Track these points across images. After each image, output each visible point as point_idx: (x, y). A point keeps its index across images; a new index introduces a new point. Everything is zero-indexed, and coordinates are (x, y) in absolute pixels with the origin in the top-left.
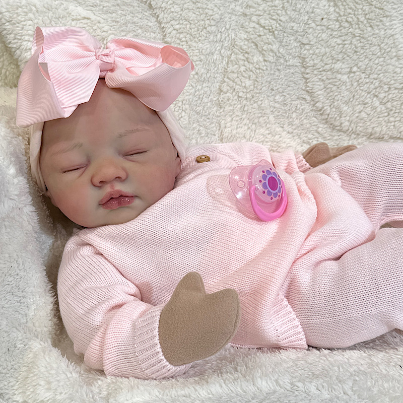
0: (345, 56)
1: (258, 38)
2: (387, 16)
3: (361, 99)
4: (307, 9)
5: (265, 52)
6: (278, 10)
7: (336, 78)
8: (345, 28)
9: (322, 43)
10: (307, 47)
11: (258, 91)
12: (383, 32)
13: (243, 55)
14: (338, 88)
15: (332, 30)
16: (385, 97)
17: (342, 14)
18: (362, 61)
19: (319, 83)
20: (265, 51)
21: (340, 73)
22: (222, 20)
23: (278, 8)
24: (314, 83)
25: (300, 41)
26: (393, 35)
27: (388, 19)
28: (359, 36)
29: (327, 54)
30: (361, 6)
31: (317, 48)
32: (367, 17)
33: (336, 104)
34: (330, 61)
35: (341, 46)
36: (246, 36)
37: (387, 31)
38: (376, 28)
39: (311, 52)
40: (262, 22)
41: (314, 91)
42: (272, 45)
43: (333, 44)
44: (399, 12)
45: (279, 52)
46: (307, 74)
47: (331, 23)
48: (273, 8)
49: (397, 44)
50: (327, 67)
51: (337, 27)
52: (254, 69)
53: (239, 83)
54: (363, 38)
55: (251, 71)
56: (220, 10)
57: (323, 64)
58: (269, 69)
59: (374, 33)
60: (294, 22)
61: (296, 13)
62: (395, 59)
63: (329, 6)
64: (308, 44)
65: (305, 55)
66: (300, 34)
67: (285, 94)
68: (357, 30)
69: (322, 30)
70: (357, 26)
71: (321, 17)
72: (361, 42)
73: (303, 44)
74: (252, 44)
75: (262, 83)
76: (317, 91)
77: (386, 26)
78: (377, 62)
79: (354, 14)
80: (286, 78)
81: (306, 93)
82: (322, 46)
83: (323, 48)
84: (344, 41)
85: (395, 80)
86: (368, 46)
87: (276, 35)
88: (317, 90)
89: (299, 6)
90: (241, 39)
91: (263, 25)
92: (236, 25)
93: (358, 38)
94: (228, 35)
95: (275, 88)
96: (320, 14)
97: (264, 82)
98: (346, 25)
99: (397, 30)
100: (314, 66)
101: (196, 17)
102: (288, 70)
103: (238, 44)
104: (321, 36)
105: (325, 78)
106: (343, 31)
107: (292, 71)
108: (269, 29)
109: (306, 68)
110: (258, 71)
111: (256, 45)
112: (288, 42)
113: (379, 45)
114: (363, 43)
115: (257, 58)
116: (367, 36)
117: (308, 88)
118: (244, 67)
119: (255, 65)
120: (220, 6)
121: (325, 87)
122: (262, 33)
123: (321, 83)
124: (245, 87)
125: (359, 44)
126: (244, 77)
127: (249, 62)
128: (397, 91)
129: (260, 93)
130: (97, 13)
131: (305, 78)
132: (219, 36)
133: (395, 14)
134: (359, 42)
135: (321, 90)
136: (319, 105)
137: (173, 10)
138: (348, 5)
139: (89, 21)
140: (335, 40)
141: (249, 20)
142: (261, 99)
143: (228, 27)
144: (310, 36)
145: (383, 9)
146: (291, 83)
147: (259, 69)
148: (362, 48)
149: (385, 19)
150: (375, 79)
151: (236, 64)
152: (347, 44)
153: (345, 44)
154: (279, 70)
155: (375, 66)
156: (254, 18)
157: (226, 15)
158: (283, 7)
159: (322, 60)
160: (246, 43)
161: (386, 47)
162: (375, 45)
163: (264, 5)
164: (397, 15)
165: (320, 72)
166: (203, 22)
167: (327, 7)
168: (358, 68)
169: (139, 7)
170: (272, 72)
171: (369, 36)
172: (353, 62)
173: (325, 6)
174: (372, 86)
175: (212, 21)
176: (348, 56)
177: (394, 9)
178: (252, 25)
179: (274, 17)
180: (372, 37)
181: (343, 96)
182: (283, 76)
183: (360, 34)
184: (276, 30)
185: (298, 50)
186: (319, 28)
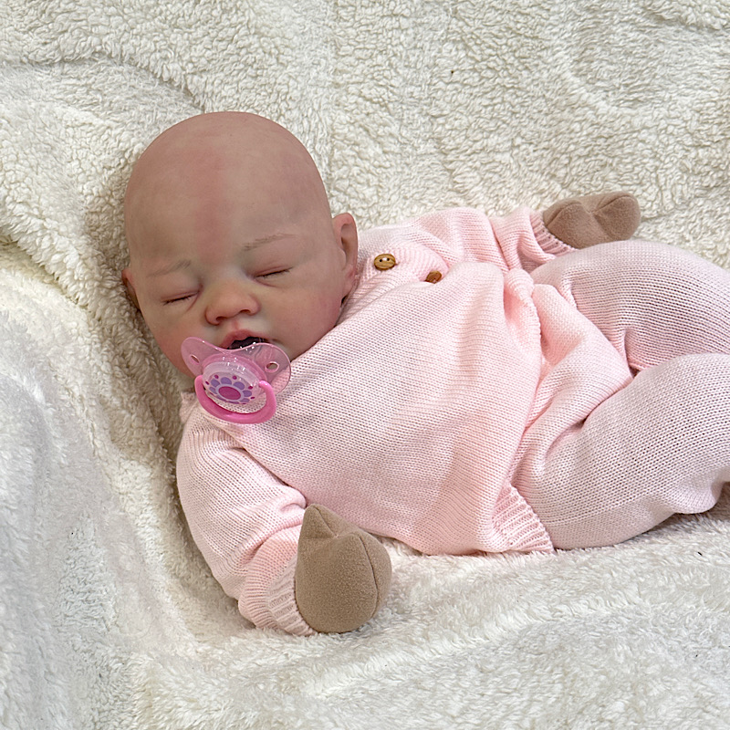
0: (499, 123)
1: (368, 119)
2: (546, 48)
3: (534, 186)
4: (427, 61)
5: (382, 139)
6: (384, 70)
7: (494, 161)
8: (488, 79)
9: (461, 109)
10: (441, 120)
11: (386, 203)
12: (545, 75)
13: (351, 149)
14: (500, 176)
15: (471, 86)
16: (567, 174)
17: (478, 58)
18: (525, 126)
19: (471, 175)
20: (382, 137)
21: (499, 152)
22: (304, 98)
23: (384, 68)
24: (463, 176)
25: (427, 114)
26: (559, 76)
27: (549, 51)
28: (513, 87)
29: (473, 125)
30: (504, 41)
31: (456, 119)
32: (517, 54)
33: (501, 202)
34: (480, 136)
35: (490, 108)
36: (348, 119)
37: (551, 70)
38: (534, 69)
39: (448, 127)
40: (365, 92)
41: (466, 188)
42: (389, 126)
43: (477, 109)
44: (563, 38)
45: (402, 137)
46: (451, 162)
47: (466, 76)
48: (376, 68)
49: (567, 86)
50: (478, 146)
51: (477, 79)
52: (372, 168)
53: (354, 194)
54: (519, 89)
55: (368, 172)
56: (298, 82)
57: (470, 143)
58: (393, 164)
59: (534, 78)
60: (411, 84)
61: (412, 70)
63: (457, 50)
64: (441, 116)
65: (440, 133)
66: (425, 102)
67: (424, 202)
68: (508, 79)
69: (456, 89)
70: (505, 73)
71: (449, 70)
72: (517, 97)
73: (433, 116)
74: (361, 129)
75: (389, 190)
76: (472, 188)
77: (548, 64)
78: (544, 122)
79: (497, 55)
80: (421, 176)
81: (455, 194)
82: (462, 113)
83: (464, 117)
84: (492, 99)
85: (575, 144)
86: (529, 100)
87: (392, 110)
88: (471, 185)
89: (412, 59)
90: (341, 124)
91: (368, 96)
92: (328, 103)
93: (511, 91)
94: (320, 120)
95: (408, 195)
96: (446, 65)
97: (391, 187)
98: (489, 74)
99: (565, 65)
100: (457, 149)
101: (264, 99)
102: (421, 164)
103: (340, 131)
104: (456, 100)
105: (478, 164)
106: (486, 84)
107: (427, 162)
108: (379, 102)
109: (446, 154)
110: (378, 170)
111: (367, 131)
112: (411, 117)
113: (544, 96)
114: (521, 96)
115: (373, 150)
116: (525, 86)
117: (457, 186)
118: (356, 168)
119: (372, 161)
120: (296, 76)
121: (482, 179)
122: (371, 110)
123: (475, 174)
124: (364, 200)
125: (516, 100)
126: (359, 183)
127: (361, 159)
128: (582, 161)
129: (388, 206)
131: (448, 170)
132: (305, 123)
133: (558, 42)
134: (514, 96)
135: (477, 185)
137: (223, 93)
138: (483, 42)
139: (92, 128)
140: (479, 101)
141: (344, 93)
142: (394, 214)
143: (316, 107)
144: (441, 103)
145: (537, 38)
146: (431, 182)
147: (380, 166)
148: (522, 105)
149: (545, 52)
150: (545, 149)
151: (343, 165)
152: (499, 103)
153: (495, 105)
154: (407, 165)
155: (544, 129)
156: (352, 89)
157: (308, 89)
158: (390, 65)
159: (467, 138)
160: (352, 128)
161: (552, 97)
162: (539, 98)
163: (361, 66)
164: (562, 42)
165: (469, 155)
166: (276, 106)
167: (454, 53)
168: (523, 138)
169: (169, 95)
170: (400, 170)
171: (528, 85)
172: (513, 130)
173: (451, 51)
174: (545, 162)
175: (290, 103)
176: (504, 122)
177: (555, 34)
178: (352, 99)
179: (381, 83)
180: (532, 86)
181: (509, 188)
182: (416, 174)
183: (513, 83)
184: (389, 102)
185: (428, 127)
186: (449, 87)
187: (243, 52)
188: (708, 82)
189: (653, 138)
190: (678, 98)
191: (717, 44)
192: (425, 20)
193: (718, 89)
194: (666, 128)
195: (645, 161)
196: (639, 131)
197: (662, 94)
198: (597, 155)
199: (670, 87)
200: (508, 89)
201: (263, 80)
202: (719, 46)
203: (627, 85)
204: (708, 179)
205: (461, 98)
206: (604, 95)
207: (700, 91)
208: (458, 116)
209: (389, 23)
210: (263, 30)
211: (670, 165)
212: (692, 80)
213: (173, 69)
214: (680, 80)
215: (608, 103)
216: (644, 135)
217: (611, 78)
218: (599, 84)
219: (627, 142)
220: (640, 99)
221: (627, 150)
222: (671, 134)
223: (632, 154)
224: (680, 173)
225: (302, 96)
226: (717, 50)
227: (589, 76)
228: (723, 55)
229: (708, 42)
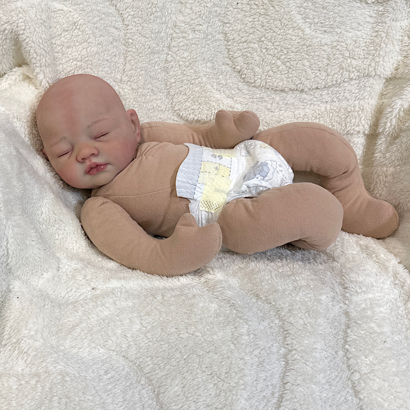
0: (255, 30)
7: (249, 47)
8: (254, 9)
9: (239, 22)
10: (228, 25)
11: (194, 60)
12: (282, 10)
14: (252, 54)
15: (245, 12)
16: (285, 58)
18: (268, 33)
19: (238, 52)
21: (252, 43)
24: (234, 52)
25: (222, 21)
26: (289, 12)
28: (264, 14)
29: (242, 30)
31: (235, 26)
34: (245, 35)
35: (252, 23)
36: (183, 19)
37: (286, 9)
38: (277, 7)
39: (231, 29)
41: (234, 57)
43: (246, 22)
46: (229, 45)
47: (244, 6)
49: (293, 18)
50: (243, 39)
51: (249, 9)
54: (267, 15)
57: (240, 38)
59: (276, 11)
60: (217, 6)
62: (292, 29)
64: (228, 23)
65: (227, 31)
66: (222, 15)
67: (213, 61)
68: (263, 10)
69: (238, 12)
70: (262, 7)
71: (236, 2)
73: (225, 23)
76: (237, 58)
77: (284, 5)
78: (279, 33)
81: (229, 59)
83: (239, 25)
84: (254, 19)
85: (292, 45)
86: (272, 21)
90: (180, 21)
92: (176, 11)
93: (263, 16)
94: (171, 18)
97: (198, 53)
98: (255, 7)
99: (293, 7)
100: (233, 40)
102: (215, 44)
103: (178, 25)
104: (237, 17)
105: (242, 48)
106: (252, 12)
107: (218, 44)
109: (228, 41)
112: (214, 22)
113: (280, 20)
114: (268, 19)
116: (270, 14)
117: (230, 56)
118: (182, 43)
125: (265, 20)
126: (182, 50)
127: (186, 39)
128: (293, 54)
130: (68, 6)
131: (227, 49)
132: (164, 18)
136: (238, 68)
139: (62, 12)
140: (247, 19)
141: (184, 7)
142: (196, 65)
143: (170, 12)
144: (230, 17)
146: (218, 53)
148: (268, 22)
150: (277, 46)
153: (255, 21)
155: (278, 36)
156: (188, 5)
157: (167, 3)
159: (239, 35)
161: (285, 22)
162: (277, 20)
165: (239, 43)
166: (151, 10)
168: (266, 38)
171: (272, 14)
172: (261, 33)
174: (276, 51)
175: (157, 9)
176: (257, 30)
180: (274, 14)
181: (255, 60)
182: (211, 48)
183: (265, 12)
185: (221, 27)
186: (235, 10)
188: (362, 28)
189: (330, 50)
190: (345, 33)
191: (369, 10)
193: (366, 33)
194: (336, 46)
195: (323, 60)
196: (324, 46)
197: (337, 30)
198: (301, 53)
199: (342, 27)
200: (262, 15)
202: (369, 12)
203: (321, 23)
204: (353, 74)
205: (239, 16)
206: (309, 25)
207: (357, 32)
208: (236, 24)
211: (334, 64)
212: (355, 25)
214: (347, 24)
215: (310, 30)
216: (325, 48)
218: (307, 20)
219: (317, 50)
220: (327, 31)
221: (317, 54)
222: (338, 49)
223: (318, 56)
224: (338, 69)
225: (163, 6)
226: (368, 13)
227: (304, 16)
228: (371, 17)
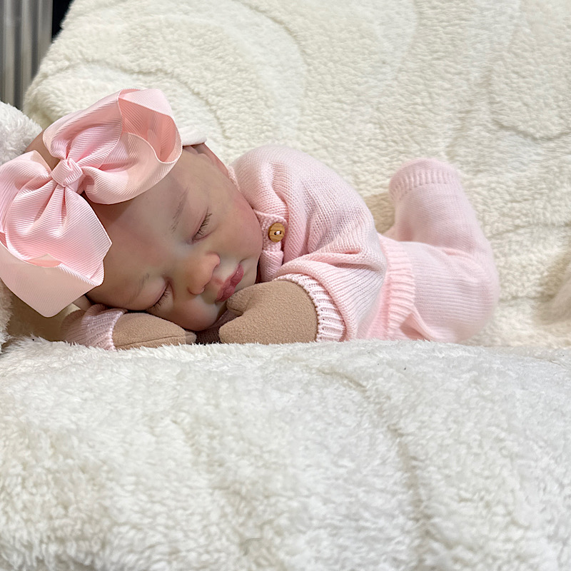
2: (432, 134)
17: (387, 134)
187: (246, 93)
192: (358, 108)
201: (255, 110)
208: (370, 164)
209: (336, 105)
210: (260, 86)
213: (201, 88)
217: (466, 156)
229: (530, 146)
